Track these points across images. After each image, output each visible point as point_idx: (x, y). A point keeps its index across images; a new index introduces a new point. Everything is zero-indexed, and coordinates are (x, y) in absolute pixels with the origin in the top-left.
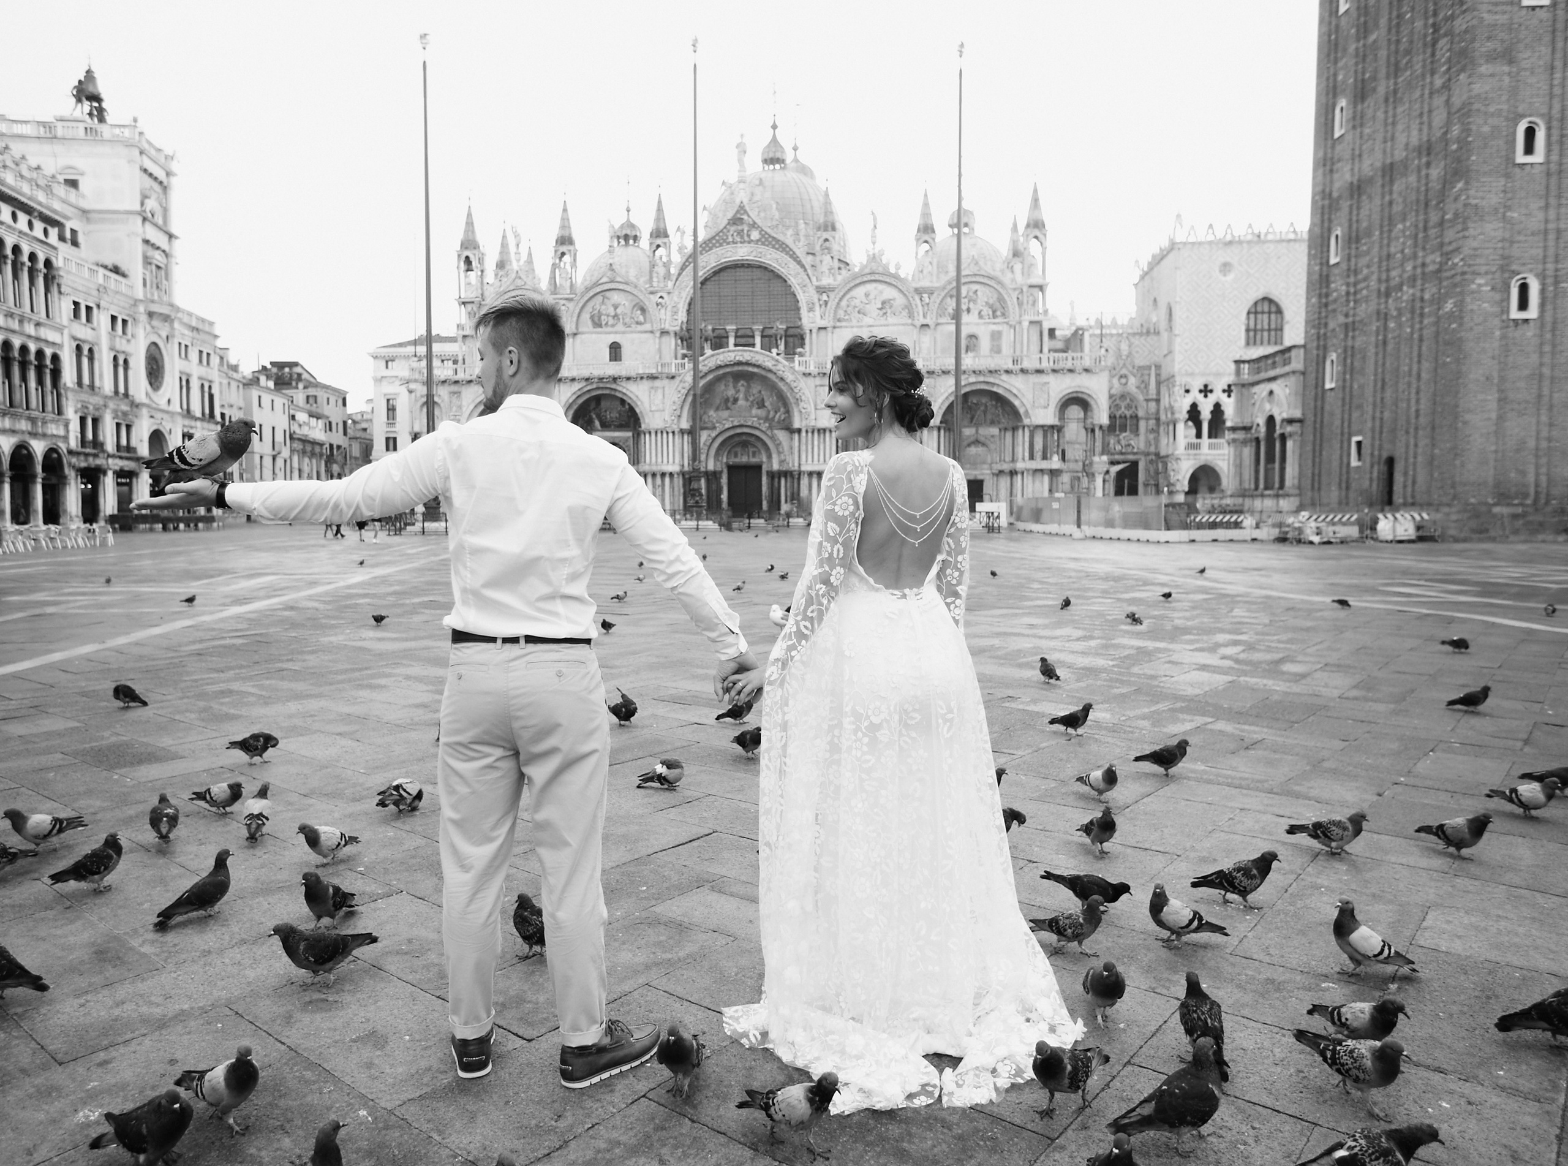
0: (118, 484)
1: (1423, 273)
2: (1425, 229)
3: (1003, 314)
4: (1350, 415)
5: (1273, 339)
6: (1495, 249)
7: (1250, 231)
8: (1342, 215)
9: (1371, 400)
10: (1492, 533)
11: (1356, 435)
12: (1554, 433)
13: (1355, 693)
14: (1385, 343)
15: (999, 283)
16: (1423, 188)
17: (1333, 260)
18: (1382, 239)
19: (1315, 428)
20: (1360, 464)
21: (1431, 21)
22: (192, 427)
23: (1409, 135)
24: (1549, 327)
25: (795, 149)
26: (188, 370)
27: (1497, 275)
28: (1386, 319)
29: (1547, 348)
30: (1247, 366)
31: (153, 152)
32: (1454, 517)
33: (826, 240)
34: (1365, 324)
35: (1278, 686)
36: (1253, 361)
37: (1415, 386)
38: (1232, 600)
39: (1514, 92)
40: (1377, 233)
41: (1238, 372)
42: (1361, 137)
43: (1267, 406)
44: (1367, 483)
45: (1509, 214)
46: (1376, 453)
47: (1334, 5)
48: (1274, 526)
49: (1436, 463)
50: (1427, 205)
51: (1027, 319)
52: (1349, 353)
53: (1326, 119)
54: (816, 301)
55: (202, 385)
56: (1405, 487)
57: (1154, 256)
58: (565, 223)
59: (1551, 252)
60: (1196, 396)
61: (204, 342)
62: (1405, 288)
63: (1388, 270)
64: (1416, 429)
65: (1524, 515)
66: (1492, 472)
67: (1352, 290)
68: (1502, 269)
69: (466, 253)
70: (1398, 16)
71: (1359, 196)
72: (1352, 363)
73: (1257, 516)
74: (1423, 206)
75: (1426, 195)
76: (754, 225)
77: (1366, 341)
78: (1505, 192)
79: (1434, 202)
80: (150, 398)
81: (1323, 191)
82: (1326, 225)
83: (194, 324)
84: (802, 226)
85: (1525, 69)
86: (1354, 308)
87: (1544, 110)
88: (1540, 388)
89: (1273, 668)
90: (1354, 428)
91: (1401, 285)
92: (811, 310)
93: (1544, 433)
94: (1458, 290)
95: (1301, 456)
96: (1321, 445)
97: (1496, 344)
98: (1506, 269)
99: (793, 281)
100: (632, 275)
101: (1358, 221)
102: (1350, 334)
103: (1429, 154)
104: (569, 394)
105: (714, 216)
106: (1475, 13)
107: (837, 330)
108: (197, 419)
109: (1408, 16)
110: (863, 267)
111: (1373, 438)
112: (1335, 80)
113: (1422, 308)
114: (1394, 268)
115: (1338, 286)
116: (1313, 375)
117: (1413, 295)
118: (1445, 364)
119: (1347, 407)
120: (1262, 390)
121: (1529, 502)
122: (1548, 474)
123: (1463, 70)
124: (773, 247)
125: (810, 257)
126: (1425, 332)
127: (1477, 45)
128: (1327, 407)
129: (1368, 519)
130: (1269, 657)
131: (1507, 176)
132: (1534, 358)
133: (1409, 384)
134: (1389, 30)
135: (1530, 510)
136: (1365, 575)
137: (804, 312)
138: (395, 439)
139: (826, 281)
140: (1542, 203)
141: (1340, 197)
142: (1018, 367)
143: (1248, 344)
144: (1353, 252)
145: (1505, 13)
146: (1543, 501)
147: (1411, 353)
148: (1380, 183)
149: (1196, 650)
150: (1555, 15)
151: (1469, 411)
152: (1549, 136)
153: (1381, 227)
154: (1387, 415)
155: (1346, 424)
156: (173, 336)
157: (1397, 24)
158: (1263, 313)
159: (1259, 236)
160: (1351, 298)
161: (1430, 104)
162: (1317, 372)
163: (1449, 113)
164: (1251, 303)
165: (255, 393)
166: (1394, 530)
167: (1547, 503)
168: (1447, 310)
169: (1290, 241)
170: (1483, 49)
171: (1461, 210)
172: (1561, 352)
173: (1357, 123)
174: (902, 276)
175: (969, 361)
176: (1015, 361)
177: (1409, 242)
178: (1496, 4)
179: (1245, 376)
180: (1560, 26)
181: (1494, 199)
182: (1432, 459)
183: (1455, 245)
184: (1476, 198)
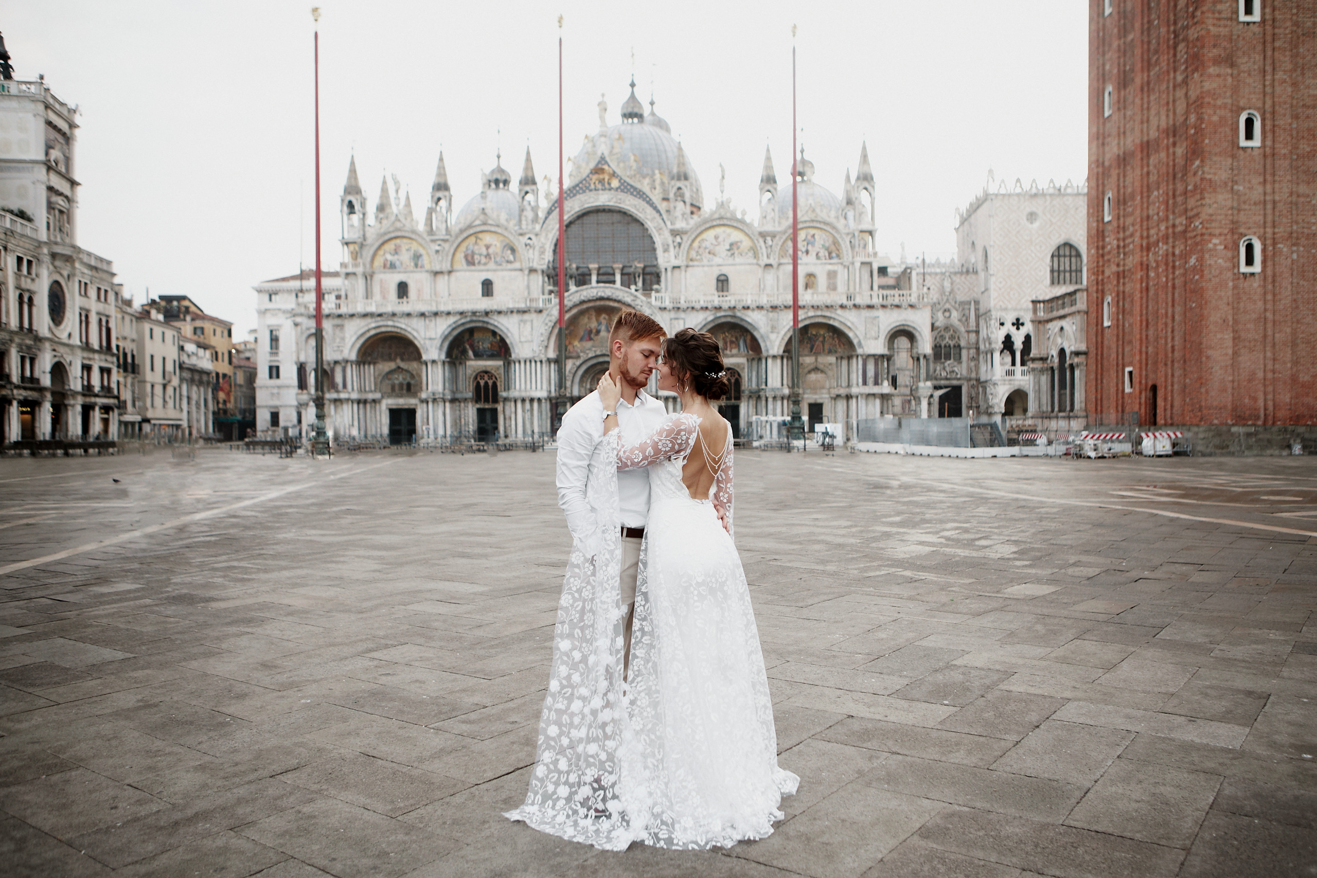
0: (23, 413)
1: (1174, 233)
2: (1174, 196)
3: (838, 256)
4: (1123, 349)
5: (1073, 279)
6: (1226, 215)
7: (1051, 185)
8: (1113, 181)
9: (1138, 337)
10: (1232, 449)
11: (1129, 366)
12: (1277, 366)
14: (1147, 289)
15: (834, 228)
16: (1171, 163)
17: (1107, 218)
18: (1142, 203)
19: (1097, 360)
20: (1132, 390)
21: (1172, 28)
22: (90, 359)
23: (1159, 120)
24: (1270, 280)
25: (652, 103)
26: (87, 306)
27: (1229, 237)
28: (1148, 270)
29: (1269, 297)
30: (1042, 305)
31: (57, 106)
32: (1201, 436)
33: (679, 189)
34: (1133, 273)
36: (1047, 301)
37: (1170, 326)
39: (1235, 90)
40: (1139, 198)
41: (1035, 311)
42: (1125, 118)
43: (1059, 340)
44: (1138, 406)
45: (1236, 187)
46: (1143, 382)
47: (1101, 9)
48: (1063, 443)
49: (1187, 391)
50: (1174, 177)
51: (859, 260)
52: (1121, 297)
53: (1098, 100)
54: (670, 242)
55: (100, 320)
56: (1165, 410)
57: (971, 205)
58: (441, 171)
59: (1269, 219)
60: (1009, 328)
61: (102, 279)
62: (1160, 244)
63: (1148, 229)
64: (1173, 362)
65: (1255, 434)
66: (1230, 398)
67: (1122, 244)
68: (1232, 231)
69: (350, 198)
70: (1149, 22)
71: (1125, 166)
72: (1124, 306)
73: (1050, 435)
74: (1171, 178)
75: (1174, 169)
76: (614, 175)
77: (1132, 286)
78: (1232, 169)
79: (1180, 175)
80: (53, 333)
81: (1098, 161)
82: (1101, 188)
83: (93, 263)
84: (658, 175)
85: (1244, 72)
86: (1124, 259)
87: (1260, 105)
88: (1265, 329)
90: (1127, 360)
91: (1158, 242)
92: (666, 250)
93: (1270, 367)
94: (1199, 247)
95: (1086, 383)
96: (1102, 374)
97: (1230, 293)
98: (1235, 231)
99: (650, 225)
100: (502, 218)
101: (1124, 186)
102: (1122, 281)
103: (1174, 136)
104: (445, 327)
105: (577, 167)
106: (1204, 26)
107: (690, 269)
108: (94, 351)
109: (1156, 22)
110: (713, 213)
111: (1141, 368)
112: (1103, 70)
113: (1174, 262)
114: (1153, 228)
115: (1111, 241)
116: (1094, 315)
117: (1167, 250)
118: (1191, 308)
119: (1121, 342)
120: (1054, 326)
121: (1259, 423)
122: (1274, 400)
123: (1196, 69)
124: (632, 194)
125: (665, 204)
126: (1177, 281)
127: (1205, 51)
128: (1106, 342)
129: (1133, 437)
131: (1233, 157)
132: (1260, 304)
133: (1166, 324)
134: (1142, 33)
135: (1260, 429)
137: (660, 253)
138: (278, 368)
139: (680, 225)
140: (1261, 179)
141: (1110, 166)
142: (851, 303)
143: (1052, 283)
144: (1122, 213)
145: (1225, 26)
146: (1270, 422)
147: (1167, 298)
148: (1139, 157)
150: (1264, 30)
151: (1211, 348)
152: (1263, 126)
153: (1142, 193)
154: (1150, 349)
155: (1120, 357)
156: (74, 275)
157: (1148, 28)
158: (1065, 256)
159: (1059, 190)
160: (1121, 250)
161: (1174, 96)
162: (1097, 312)
163: (1187, 104)
164: (1055, 247)
165: (147, 326)
166: (1155, 446)
167: (1274, 424)
168: (1192, 264)
170: (1210, 55)
171: (1198, 183)
172: (1280, 300)
173: (1122, 105)
174: (748, 220)
175: (806, 298)
176: (849, 298)
177: (1162, 207)
178: (1219, 19)
179: (1041, 314)
180: (1269, 38)
181: (1224, 175)
182: (1185, 387)
183: (1195, 211)
184: (1209, 173)
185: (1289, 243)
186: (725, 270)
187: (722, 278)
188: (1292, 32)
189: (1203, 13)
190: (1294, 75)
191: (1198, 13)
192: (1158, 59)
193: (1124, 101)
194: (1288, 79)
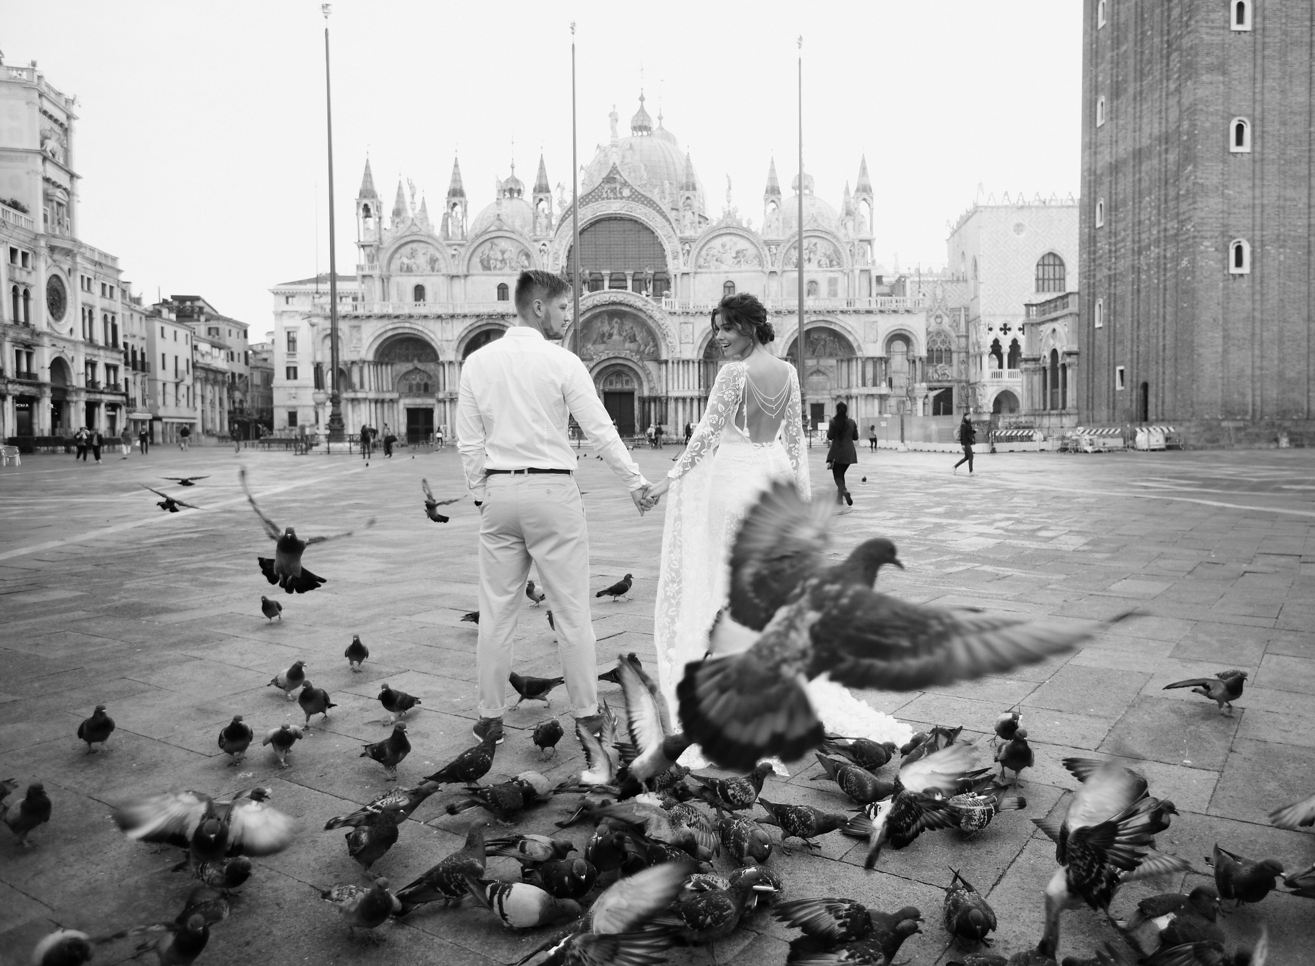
1: (1165, 237)
2: (1166, 202)
3: (839, 264)
4: (1114, 349)
5: (1057, 287)
6: (1217, 218)
7: (1037, 198)
8: (1104, 189)
9: (1129, 337)
10: (1222, 443)
11: (1119, 365)
12: (1265, 363)
13: (1086, 548)
14: (1139, 291)
15: (835, 237)
16: (1163, 169)
17: (1098, 225)
18: (1134, 208)
19: (1088, 359)
20: (1123, 388)
21: (1165, 38)
23: (1152, 127)
24: (1258, 280)
25: (660, 118)
26: (90, 302)
27: (1219, 240)
28: (1139, 272)
29: (1257, 297)
30: (1034, 308)
31: (53, 96)
32: (1193, 430)
33: (688, 198)
34: (1124, 276)
35: (1032, 545)
36: (1040, 304)
37: (1161, 326)
38: (1014, 492)
39: (1227, 97)
40: (1131, 203)
41: (1028, 314)
42: (1117, 127)
43: (1051, 342)
44: (1129, 403)
45: (1226, 191)
46: (1135, 379)
47: (1094, 21)
48: (1058, 439)
49: (1179, 387)
50: (1166, 183)
51: (858, 267)
53: (1090, 112)
54: (680, 250)
55: (105, 316)
56: (1157, 406)
57: (961, 217)
58: (456, 177)
59: (1258, 222)
60: (997, 333)
61: (106, 275)
62: (1152, 248)
63: (1139, 234)
64: (1164, 360)
65: (1244, 428)
66: (1220, 394)
67: (1113, 249)
68: (1223, 234)
69: (365, 201)
70: (1142, 33)
71: (1117, 174)
72: (1115, 307)
73: (1045, 432)
74: (1163, 183)
75: (1166, 175)
76: (625, 184)
77: (1124, 289)
79: (1172, 181)
80: (52, 328)
81: (1090, 169)
82: (1092, 196)
83: (97, 259)
84: (667, 185)
85: (1235, 79)
86: (1115, 263)
87: (1250, 112)
88: (1253, 328)
89: (1032, 534)
90: (1118, 359)
91: (1150, 245)
92: (675, 258)
93: (1258, 364)
94: (1191, 250)
95: (1078, 382)
96: (1093, 374)
97: (1220, 294)
98: (1226, 234)
99: (660, 233)
100: (518, 225)
101: (1116, 194)
102: (1113, 284)
103: (1166, 143)
104: (461, 329)
105: (590, 176)
106: (1197, 34)
107: (698, 275)
108: (100, 348)
109: (1149, 33)
110: (720, 223)
111: (1132, 367)
112: (1096, 81)
113: (1165, 264)
114: (1144, 232)
115: (1103, 245)
116: (1086, 316)
117: (1158, 253)
118: (1183, 308)
119: (1112, 343)
120: (1047, 328)
121: (1248, 418)
122: (1261, 396)
123: (1190, 78)
124: (642, 203)
125: (674, 212)
126: (1168, 283)
127: (1199, 59)
128: (1097, 343)
129: (1128, 432)
130: (1030, 527)
131: (1224, 162)
132: (1249, 304)
133: (1157, 324)
134: (1136, 43)
135: (1249, 424)
136: (1120, 474)
137: (669, 259)
138: (295, 369)
139: (688, 233)
140: (1250, 184)
141: (1102, 174)
142: (851, 309)
143: (1038, 291)
144: (1113, 219)
145: (1218, 35)
146: (1258, 417)
147: (1158, 300)
148: (1131, 164)
149: (979, 524)
150: (1255, 39)
151: (1202, 346)
152: (1253, 132)
153: (1134, 199)
154: (1142, 349)
155: (1111, 357)
157: (1141, 39)
158: (1049, 265)
159: (1044, 202)
160: (1113, 255)
161: (1166, 104)
162: (1089, 314)
163: (1180, 111)
164: (1040, 257)
165: (157, 325)
166: (1149, 441)
167: (1262, 418)
168: (1183, 266)
169: (1068, 207)
170: (1204, 63)
171: (1191, 187)
172: (1268, 300)
173: (1114, 116)
174: (753, 229)
175: (810, 303)
176: (849, 304)
177: (1154, 212)
178: (1212, 28)
179: (1034, 317)
180: (1259, 47)
181: (1215, 180)
182: (1176, 384)
183: (1187, 215)
184: (1201, 178)
185: (1276, 245)
186: (731, 277)
187: (729, 284)
188: (1282, 41)
189: (1197, 22)
190: (1283, 83)
191: (1192, 22)
192: (1151, 69)
193: (1117, 111)
194: (1277, 87)
